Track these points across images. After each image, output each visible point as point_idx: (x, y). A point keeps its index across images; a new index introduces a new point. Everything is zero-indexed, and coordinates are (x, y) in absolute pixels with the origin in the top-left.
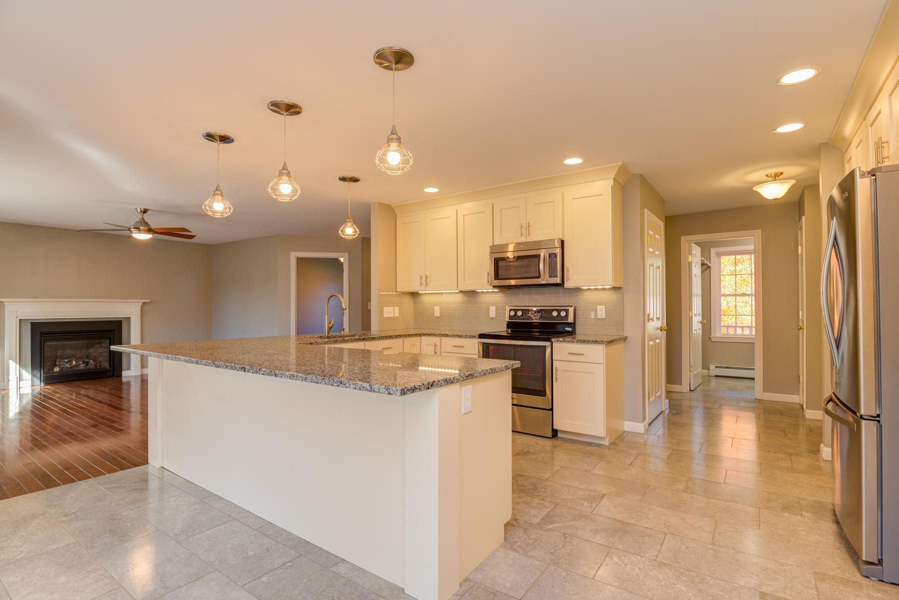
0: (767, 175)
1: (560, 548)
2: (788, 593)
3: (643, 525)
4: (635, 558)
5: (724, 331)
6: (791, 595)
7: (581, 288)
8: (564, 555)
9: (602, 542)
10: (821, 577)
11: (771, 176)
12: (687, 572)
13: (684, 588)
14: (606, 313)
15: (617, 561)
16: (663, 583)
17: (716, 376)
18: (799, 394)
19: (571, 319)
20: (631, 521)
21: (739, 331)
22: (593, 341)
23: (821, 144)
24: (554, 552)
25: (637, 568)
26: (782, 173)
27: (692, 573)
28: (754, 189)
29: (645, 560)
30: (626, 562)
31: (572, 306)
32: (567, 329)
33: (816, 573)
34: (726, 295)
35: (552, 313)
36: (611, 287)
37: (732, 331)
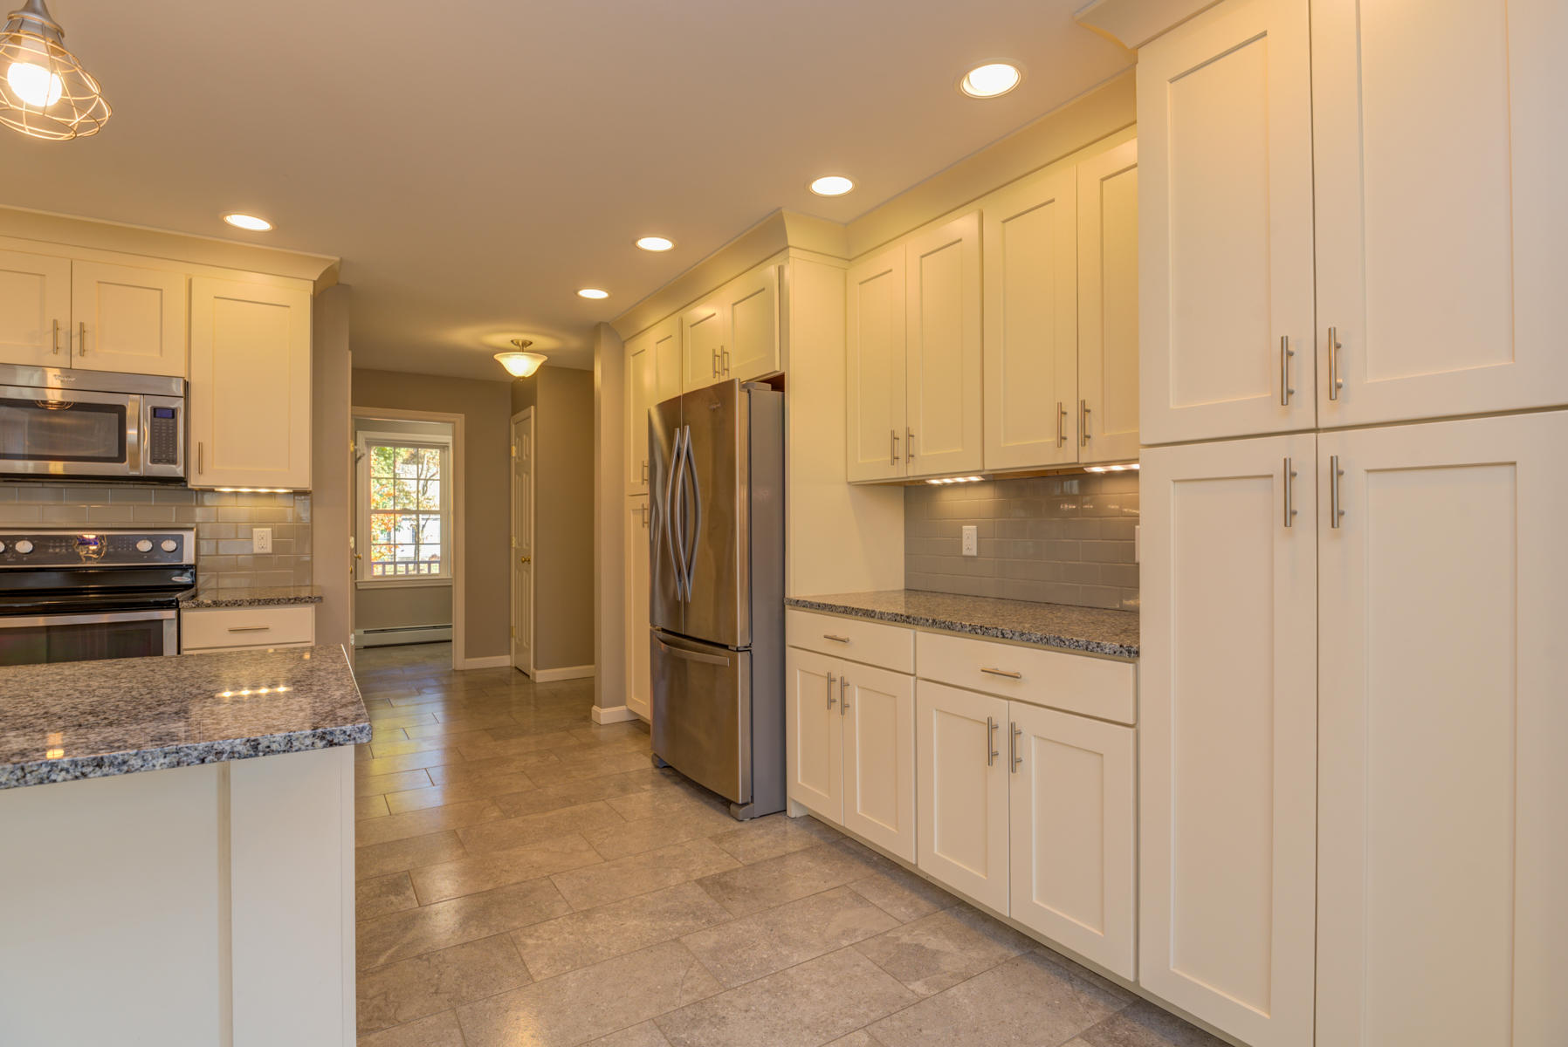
0: (512, 341)
1: (438, 978)
2: (713, 868)
3: (510, 883)
4: (549, 925)
5: (378, 571)
6: (717, 869)
7: (216, 489)
8: (458, 982)
9: (488, 933)
10: (717, 839)
11: (518, 344)
12: (619, 904)
13: (635, 922)
14: (273, 543)
15: (535, 942)
16: (612, 931)
17: (366, 647)
18: (510, 654)
19: (189, 557)
20: (489, 886)
21: (401, 569)
22: (290, 600)
23: (600, 323)
24: (437, 989)
25: (567, 935)
26: (531, 343)
27: (624, 902)
28: (496, 357)
29: (563, 920)
30: (546, 936)
31: (192, 529)
32: (177, 579)
33: (710, 838)
34: (377, 511)
35: (136, 543)
36: (291, 491)
37: (390, 569)
